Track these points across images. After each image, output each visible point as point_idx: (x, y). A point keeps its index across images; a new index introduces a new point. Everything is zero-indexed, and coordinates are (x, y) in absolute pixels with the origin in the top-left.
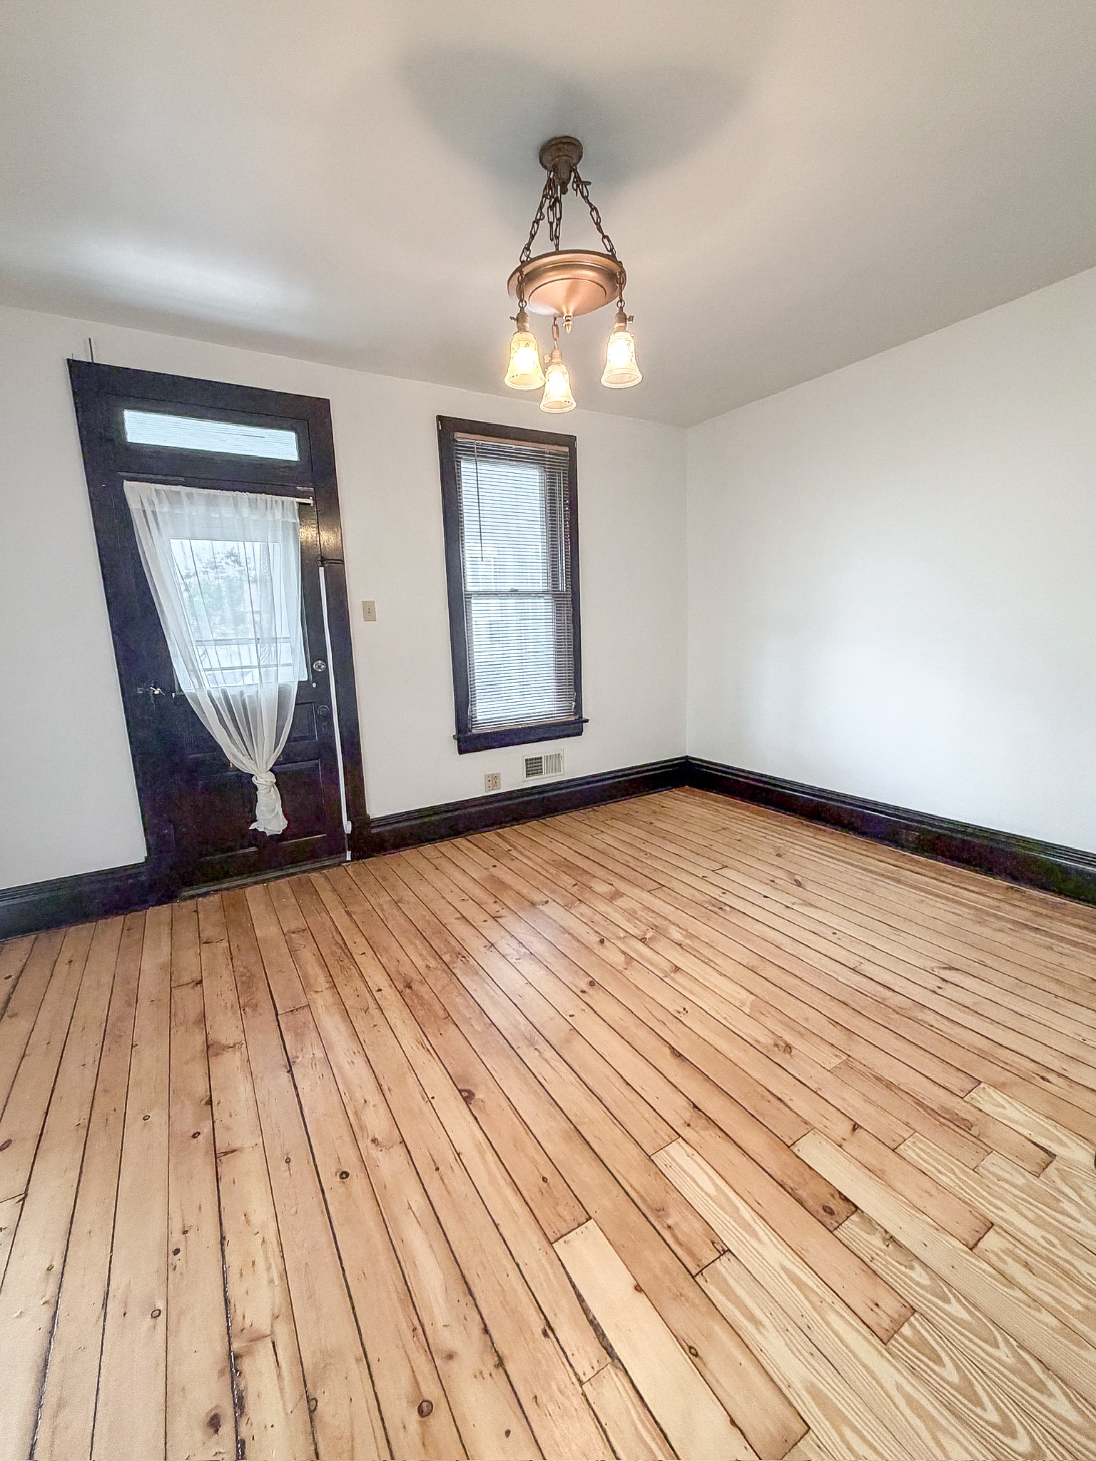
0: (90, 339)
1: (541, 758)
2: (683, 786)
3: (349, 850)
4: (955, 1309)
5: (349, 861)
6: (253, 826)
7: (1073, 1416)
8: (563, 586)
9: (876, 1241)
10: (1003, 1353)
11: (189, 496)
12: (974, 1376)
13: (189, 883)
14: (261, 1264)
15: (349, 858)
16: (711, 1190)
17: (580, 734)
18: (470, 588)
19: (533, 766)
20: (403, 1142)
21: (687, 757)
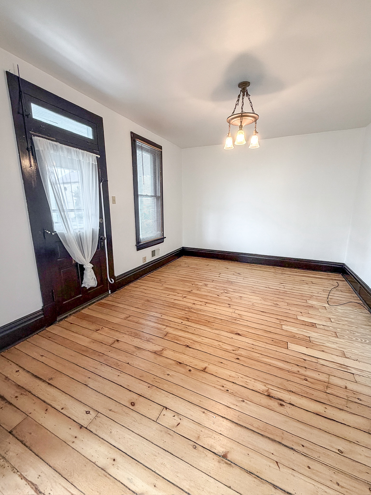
0: (18, 65)
1: (155, 250)
2: (183, 256)
3: (110, 290)
4: (338, 330)
5: (110, 294)
6: (83, 286)
7: (359, 335)
8: (159, 194)
9: (322, 326)
10: (347, 332)
11: (62, 148)
12: (349, 336)
13: (59, 314)
14: (247, 381)
15: (110, 293)
16: (297, 330)
17: (163, 242)
18: (139, 194)
19: (153, 253)
20: (239, 348)
21: (183, 247)
